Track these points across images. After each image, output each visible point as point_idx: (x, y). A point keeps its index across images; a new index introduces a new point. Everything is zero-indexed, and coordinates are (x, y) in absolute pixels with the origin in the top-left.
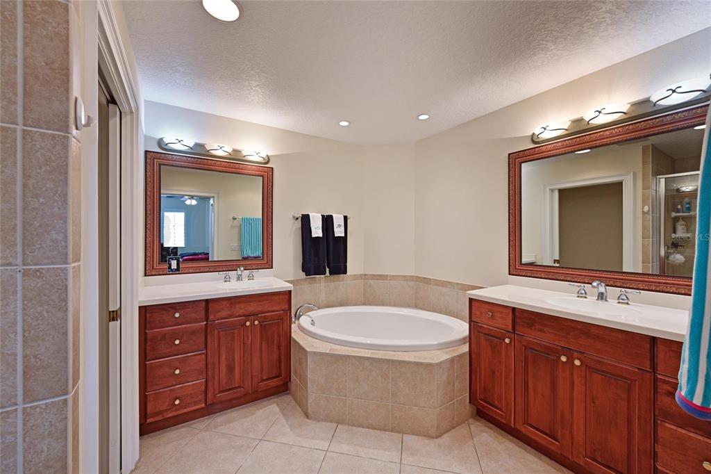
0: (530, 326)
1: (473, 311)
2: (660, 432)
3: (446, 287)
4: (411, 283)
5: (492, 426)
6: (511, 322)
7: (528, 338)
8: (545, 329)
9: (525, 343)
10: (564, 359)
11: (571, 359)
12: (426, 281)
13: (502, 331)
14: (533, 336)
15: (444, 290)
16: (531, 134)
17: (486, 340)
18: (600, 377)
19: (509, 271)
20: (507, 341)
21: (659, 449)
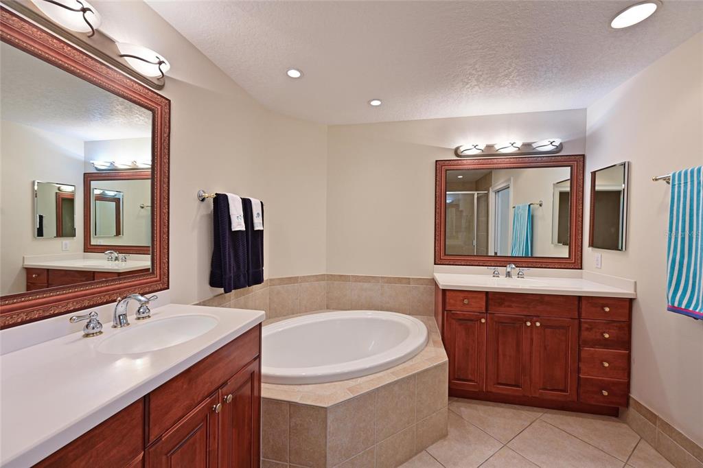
0: (500, 305)
1: (447, 300)
2: (583, 355)
3: (370, 282)
4: (323, 283)
5: (456, 399)
6: (484, 304)
7: (500, 315)
8: (513, 305)
9: (496, 319)
10: (529, 324)
11: (533, 323)
12: (342, 278)
13: (476, 314)
14: (502, 312)
15: (366, 285)
16: (454, 147)
17: (460, 325)
18: (550, 330)
19: (435, 261)
20: (483, 321)
21: (581, 365)
